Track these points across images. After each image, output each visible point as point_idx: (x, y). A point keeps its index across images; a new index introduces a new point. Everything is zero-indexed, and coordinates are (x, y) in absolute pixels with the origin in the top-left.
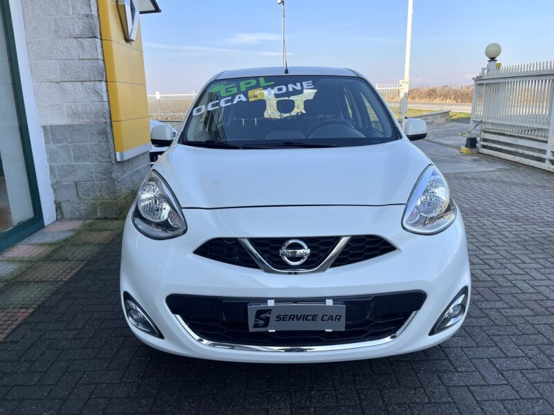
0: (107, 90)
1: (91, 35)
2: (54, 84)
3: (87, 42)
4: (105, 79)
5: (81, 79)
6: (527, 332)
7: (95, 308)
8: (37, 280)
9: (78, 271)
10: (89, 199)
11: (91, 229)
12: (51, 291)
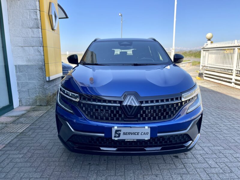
0: (43, 50)
1: (37, 27)
2: (20, 47)
3: (35, 30)
4: (42, 46)
5: (32, 46)
6: (221, 157)
7: (32, 144)
8: (8, 132)
9: (26, 128)
10: (34, 96)
11: (34, 110)
12: (14, 137)
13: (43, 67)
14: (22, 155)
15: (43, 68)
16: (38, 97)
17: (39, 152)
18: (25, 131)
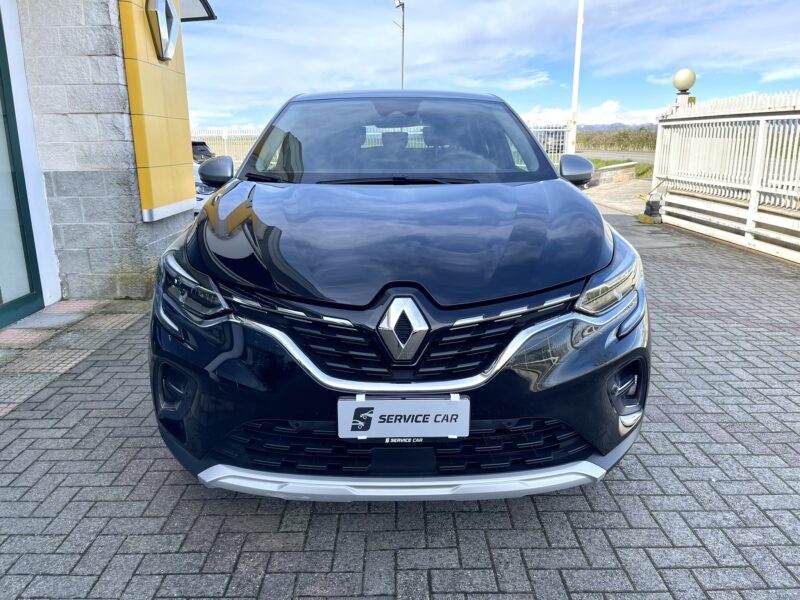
0: (131, 126)
1: (109, 52)
2: (59, 117)
3: (104, 61)
4: (128, 112)
5: (96, 111)
7: (93, 405)
8: (27, 371)
9: (80, 363)
10: (105, 271)
11: (106, 311)
12: (43, 384)
13: (132, 178)
14: (64, 431)
15: (131, 180)
16: (117, 273)
17: (112, 423)
18: (75, 371)
